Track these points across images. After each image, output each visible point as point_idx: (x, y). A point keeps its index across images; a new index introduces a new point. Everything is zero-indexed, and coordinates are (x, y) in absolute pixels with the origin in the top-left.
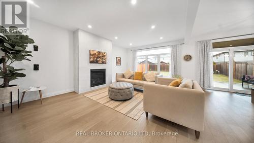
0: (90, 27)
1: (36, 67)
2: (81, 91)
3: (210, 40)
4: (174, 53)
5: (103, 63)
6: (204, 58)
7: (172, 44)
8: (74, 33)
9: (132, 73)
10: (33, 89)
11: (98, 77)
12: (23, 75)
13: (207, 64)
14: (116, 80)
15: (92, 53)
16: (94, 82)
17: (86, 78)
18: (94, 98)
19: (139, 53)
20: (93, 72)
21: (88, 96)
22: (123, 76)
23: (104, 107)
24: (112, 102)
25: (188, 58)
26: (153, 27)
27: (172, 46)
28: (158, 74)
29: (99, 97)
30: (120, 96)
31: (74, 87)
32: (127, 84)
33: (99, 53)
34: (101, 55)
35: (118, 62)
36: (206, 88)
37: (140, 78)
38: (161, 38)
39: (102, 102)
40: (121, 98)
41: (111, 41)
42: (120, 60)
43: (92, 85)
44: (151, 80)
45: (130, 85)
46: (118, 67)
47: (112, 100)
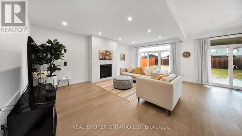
0: (100, 33)
1: (65, 64)
2: (93, 81)
3: (208, 38)
4: (173, 50)
5: (110, 59)
6: (202, 55)
7: (171, 42)
8: (89, 38)
9: (134, 67)
10: (64, 78)
11: (106, 71)
12: (59, 69)
13: (205, 61)
14: (120, 73)
15: (101, 52)
16: (103, 75)
17: (97, 71)
18: (103, 87)
19: (141, 50)
20: (102, 67)
21: (98, 85)
22: (126, 71)
23: (109, 93)
24: (116, 90)
25: (187, 55)
26: (149, 31)
27: (172, 44)
28: (156, 69)
29: (106, 86)
30: (122, 86)
31: (89, 78)
32: (128, 77)
33: (107, 52)
34: (108, 53)
35: (123, 58)
36: (204, 83)
37: (140, 72)
38: (160, 37)
39: (108, 89)
40: (122, 87)
41: (116, 41)
42: (124, 56)
43: (102, 77)
44: (149, 75)
45: (130, 78)
46: (123, 62)
47: (116, 88)
